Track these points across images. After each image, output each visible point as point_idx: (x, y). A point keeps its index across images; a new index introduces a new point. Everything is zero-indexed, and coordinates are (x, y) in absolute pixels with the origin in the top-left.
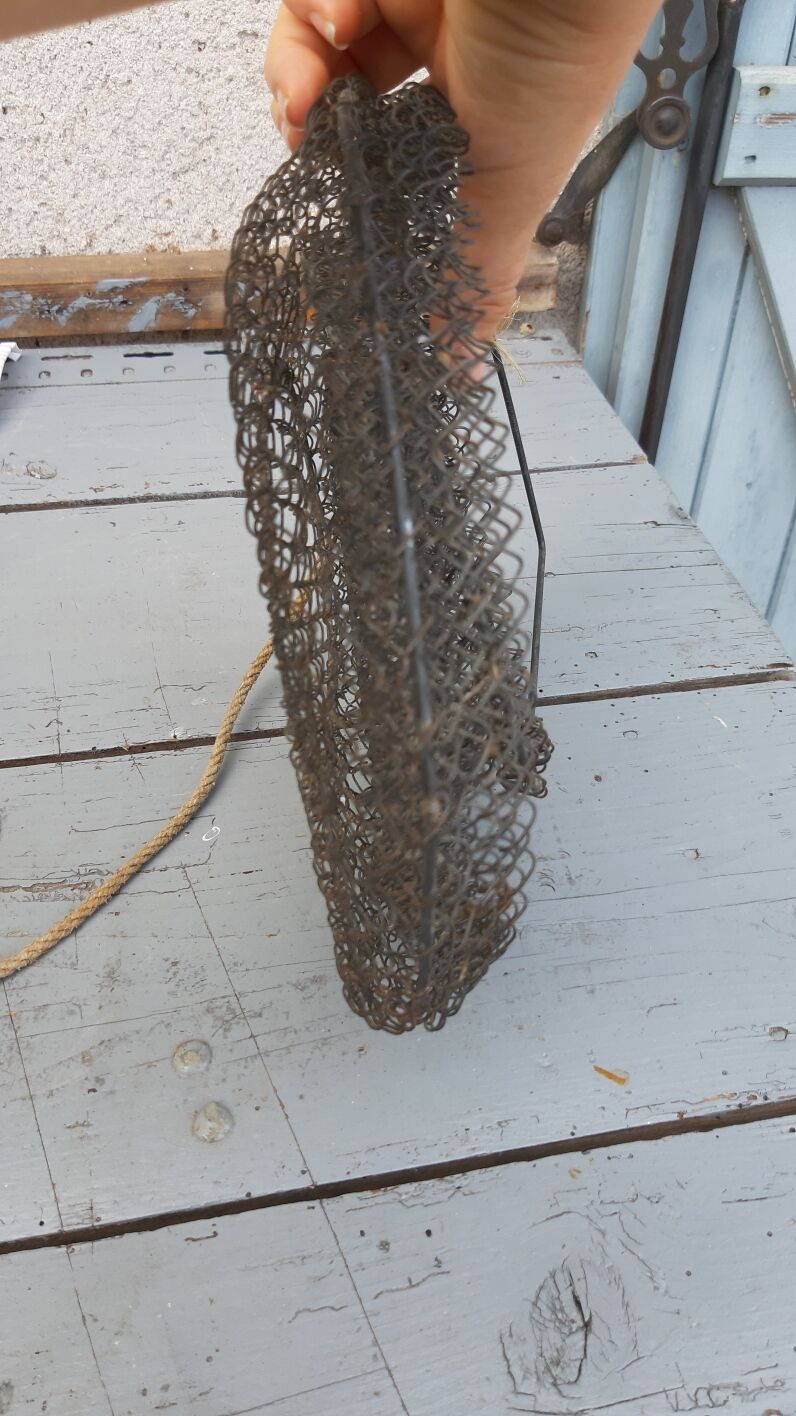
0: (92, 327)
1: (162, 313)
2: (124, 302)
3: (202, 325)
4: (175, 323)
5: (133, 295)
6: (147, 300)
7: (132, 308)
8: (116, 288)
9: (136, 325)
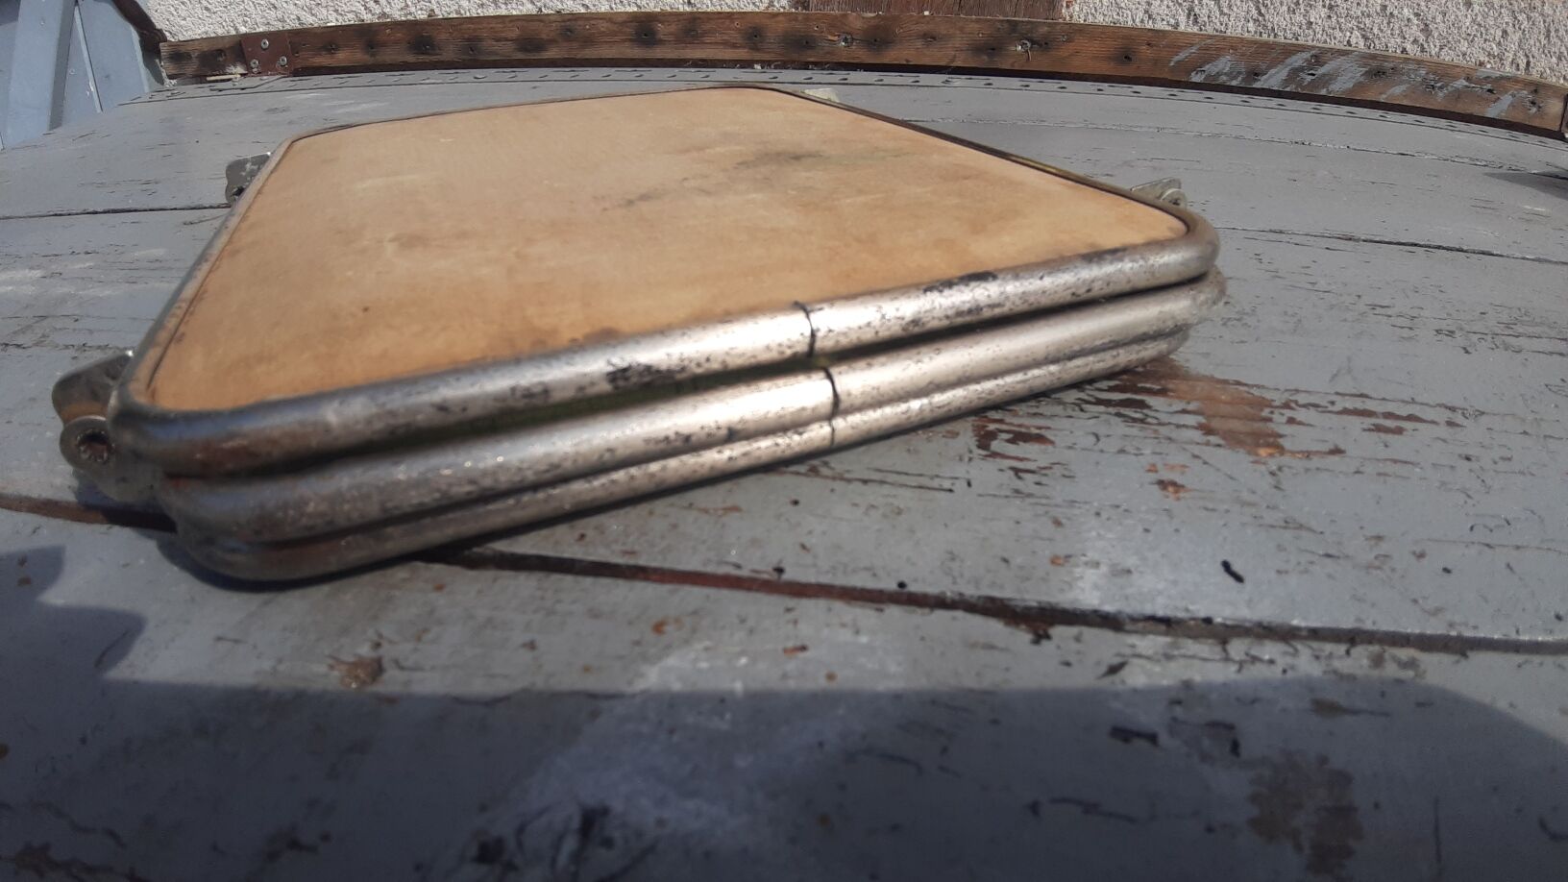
0: (1460, 108)
1: (1514, 106)
2: (1489, 91)
3: (1536, 123)
4: (1518, 117)
5: (1496, 86)
6: (1506, 93)
7: (1493, 97)
8: (1488, 77)
9: (1492, 112)
